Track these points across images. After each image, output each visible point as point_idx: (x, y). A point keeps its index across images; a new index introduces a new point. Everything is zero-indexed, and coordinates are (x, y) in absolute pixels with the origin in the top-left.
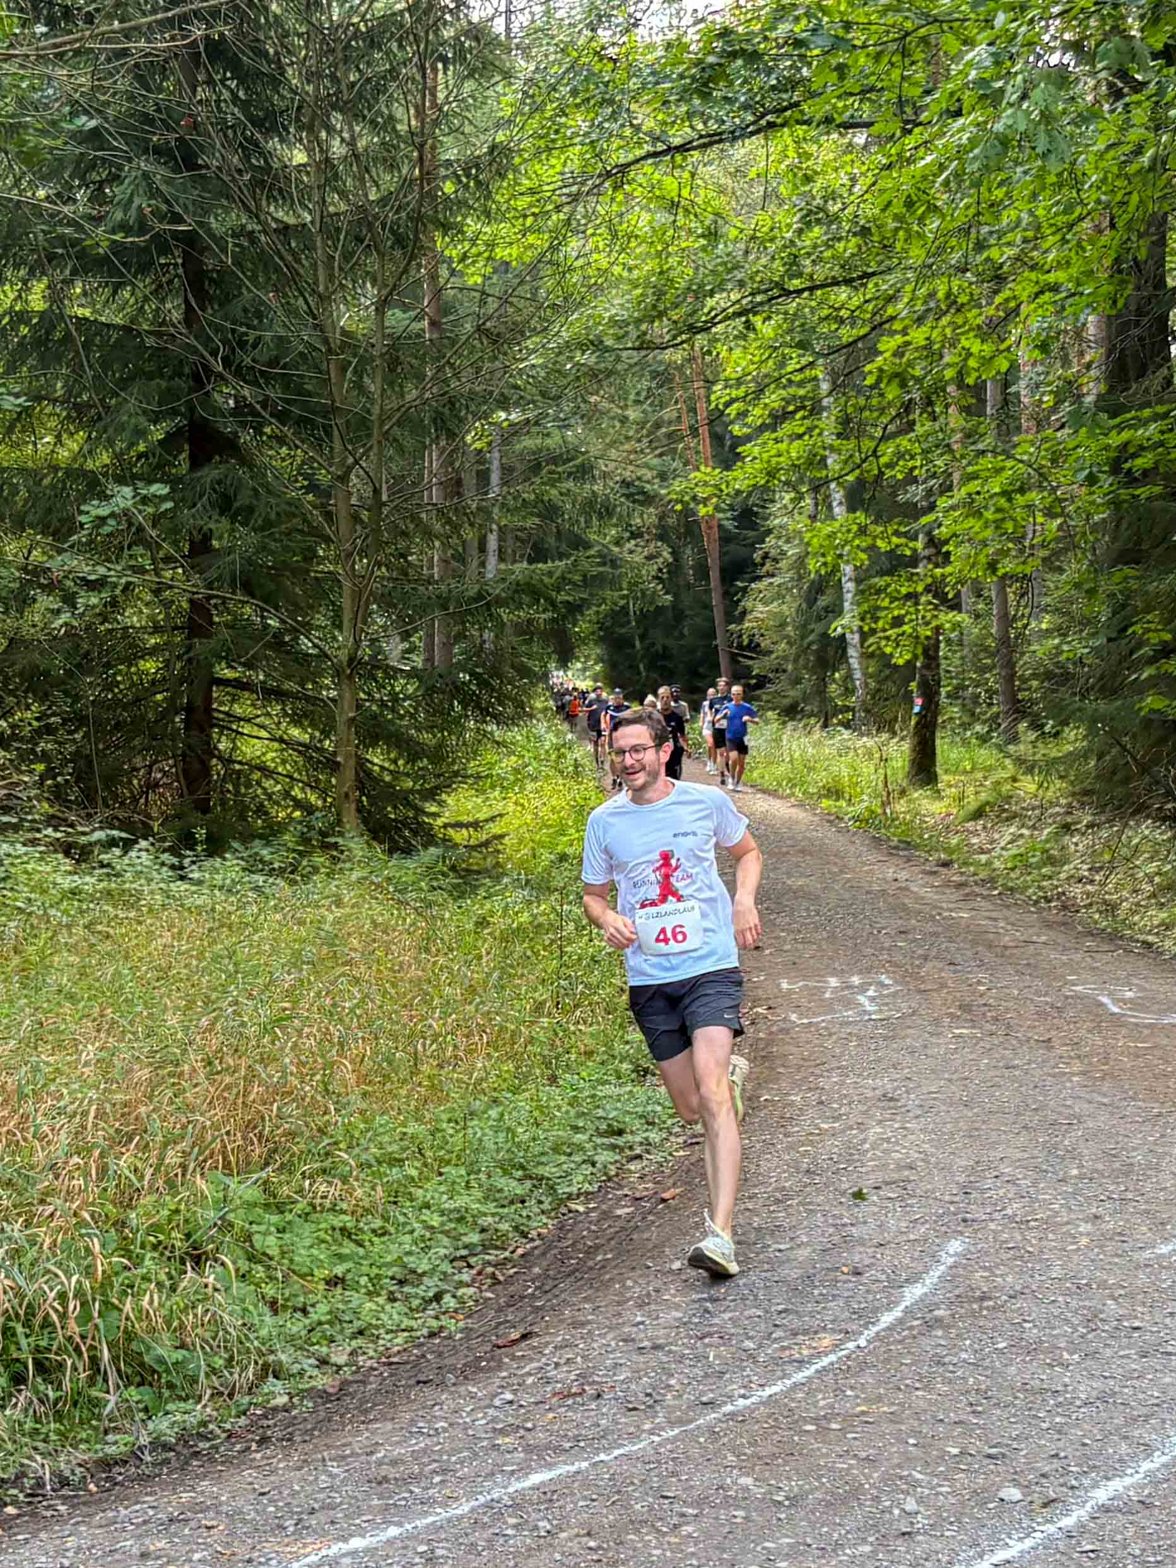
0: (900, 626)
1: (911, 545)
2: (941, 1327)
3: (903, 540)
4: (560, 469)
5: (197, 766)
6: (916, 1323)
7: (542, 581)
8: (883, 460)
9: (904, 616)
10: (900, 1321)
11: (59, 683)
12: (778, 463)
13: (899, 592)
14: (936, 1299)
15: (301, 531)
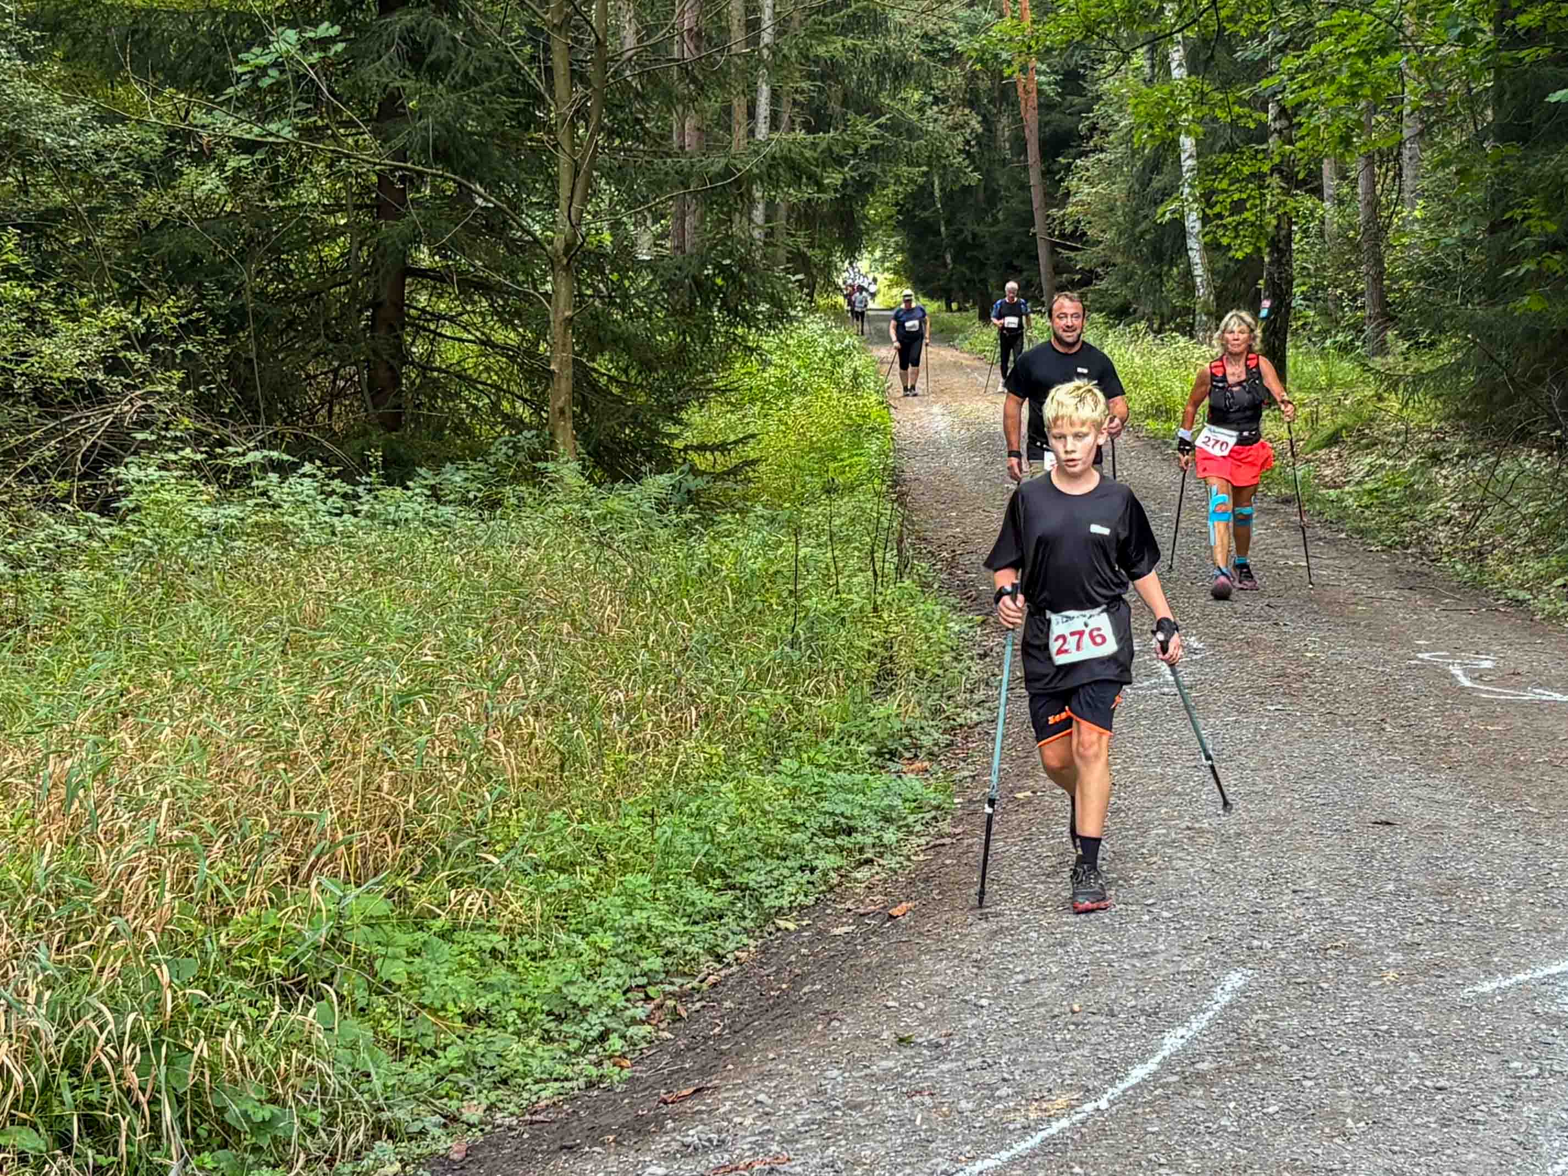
0: (1240, 212)
1: (1255, 115)
2: (1202, 1085)
3: (1247, 110)
4: (828, 20)
5: (383, 373)
6: (1175, 1078)
7: (802, 154)
8: (1223, 13)
9: (1245, 201)
10: (1154, 1074)
11: (215, 271)
12: (1098, 15)
13: (1240, 172)
14: (1200, 1048)
15: (513, 92)
